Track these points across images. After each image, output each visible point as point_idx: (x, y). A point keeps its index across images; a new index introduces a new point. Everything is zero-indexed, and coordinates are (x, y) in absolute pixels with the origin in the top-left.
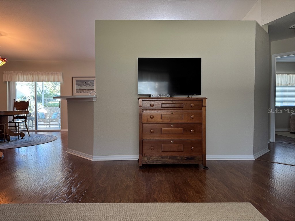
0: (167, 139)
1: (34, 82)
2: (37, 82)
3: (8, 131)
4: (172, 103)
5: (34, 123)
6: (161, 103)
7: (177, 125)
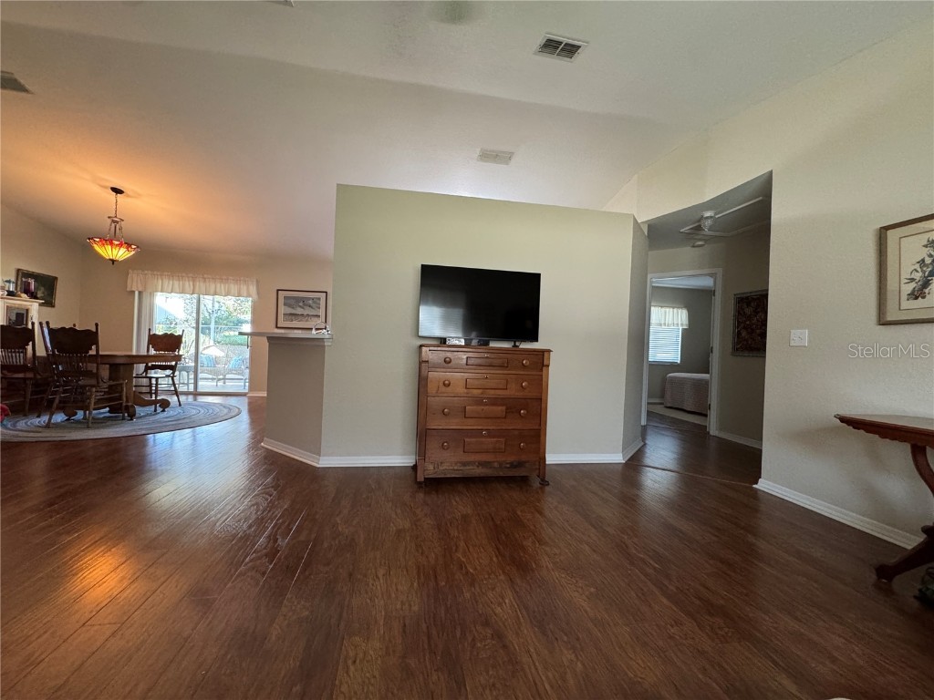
0: (475, 428)
1: (195, 296)
2: (201, 296)
3: (132, 395)
4: (487, 357)
5: (192, 376)
6: (465, 357)
7: (494, 402)
